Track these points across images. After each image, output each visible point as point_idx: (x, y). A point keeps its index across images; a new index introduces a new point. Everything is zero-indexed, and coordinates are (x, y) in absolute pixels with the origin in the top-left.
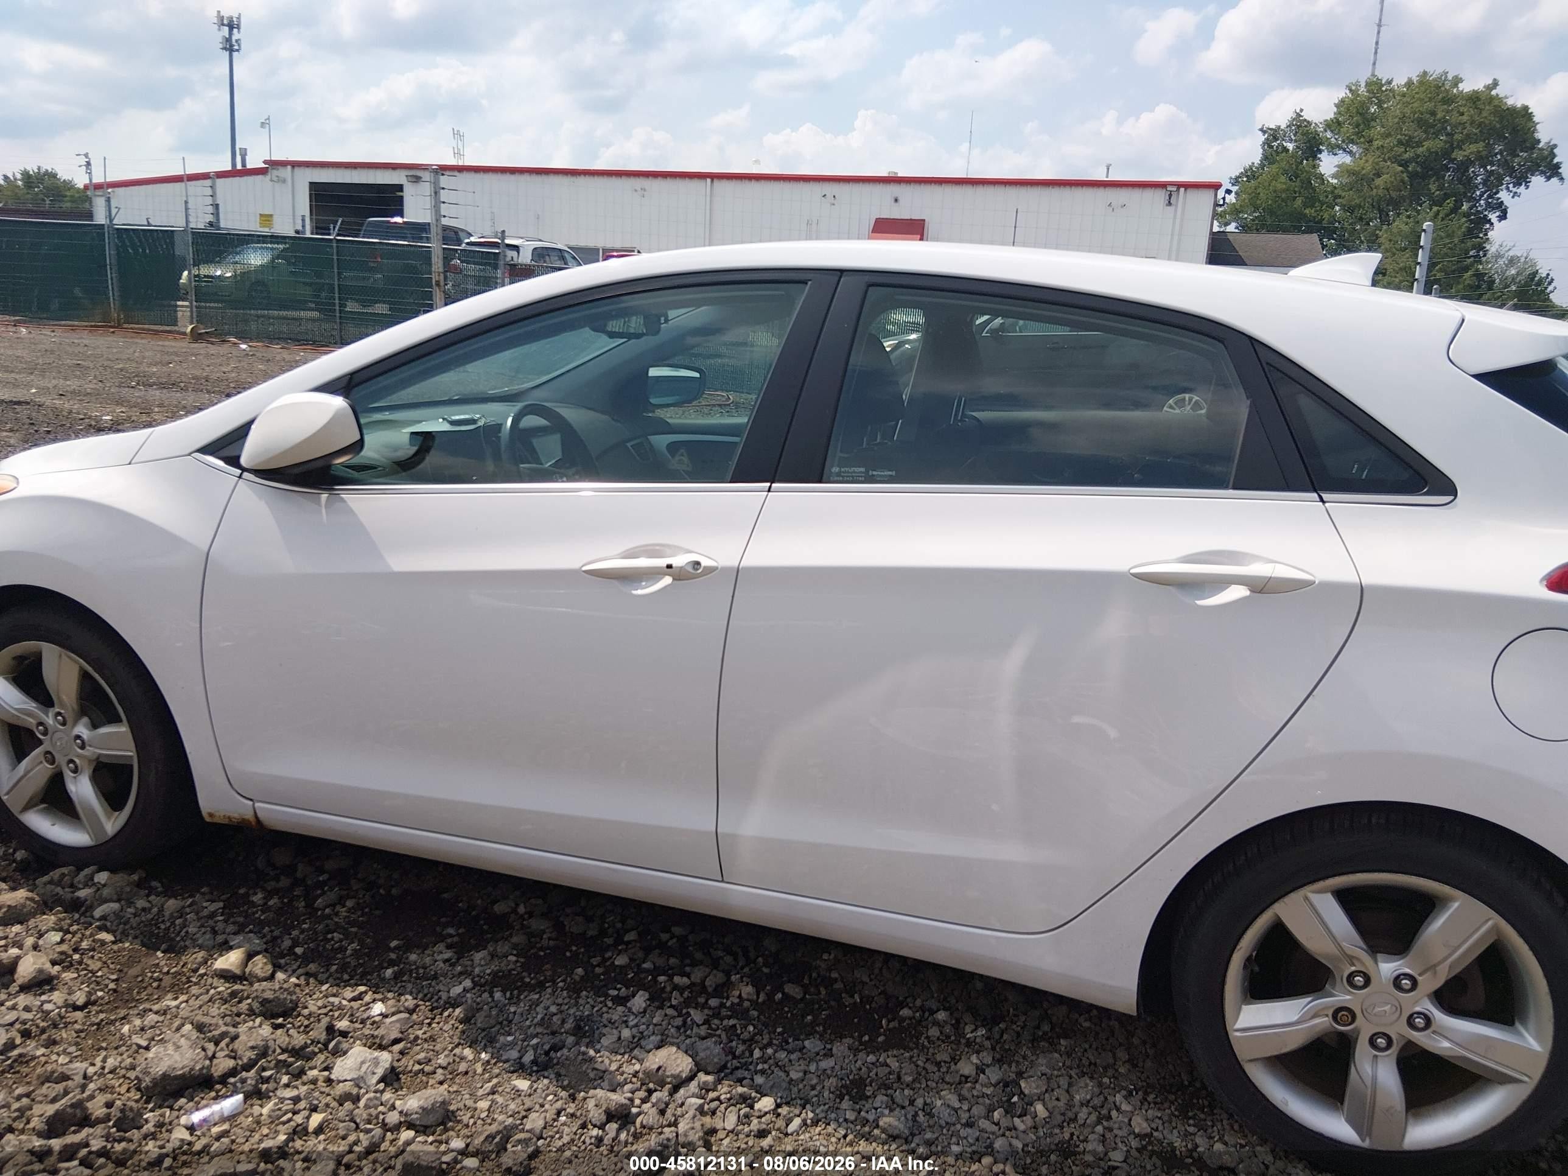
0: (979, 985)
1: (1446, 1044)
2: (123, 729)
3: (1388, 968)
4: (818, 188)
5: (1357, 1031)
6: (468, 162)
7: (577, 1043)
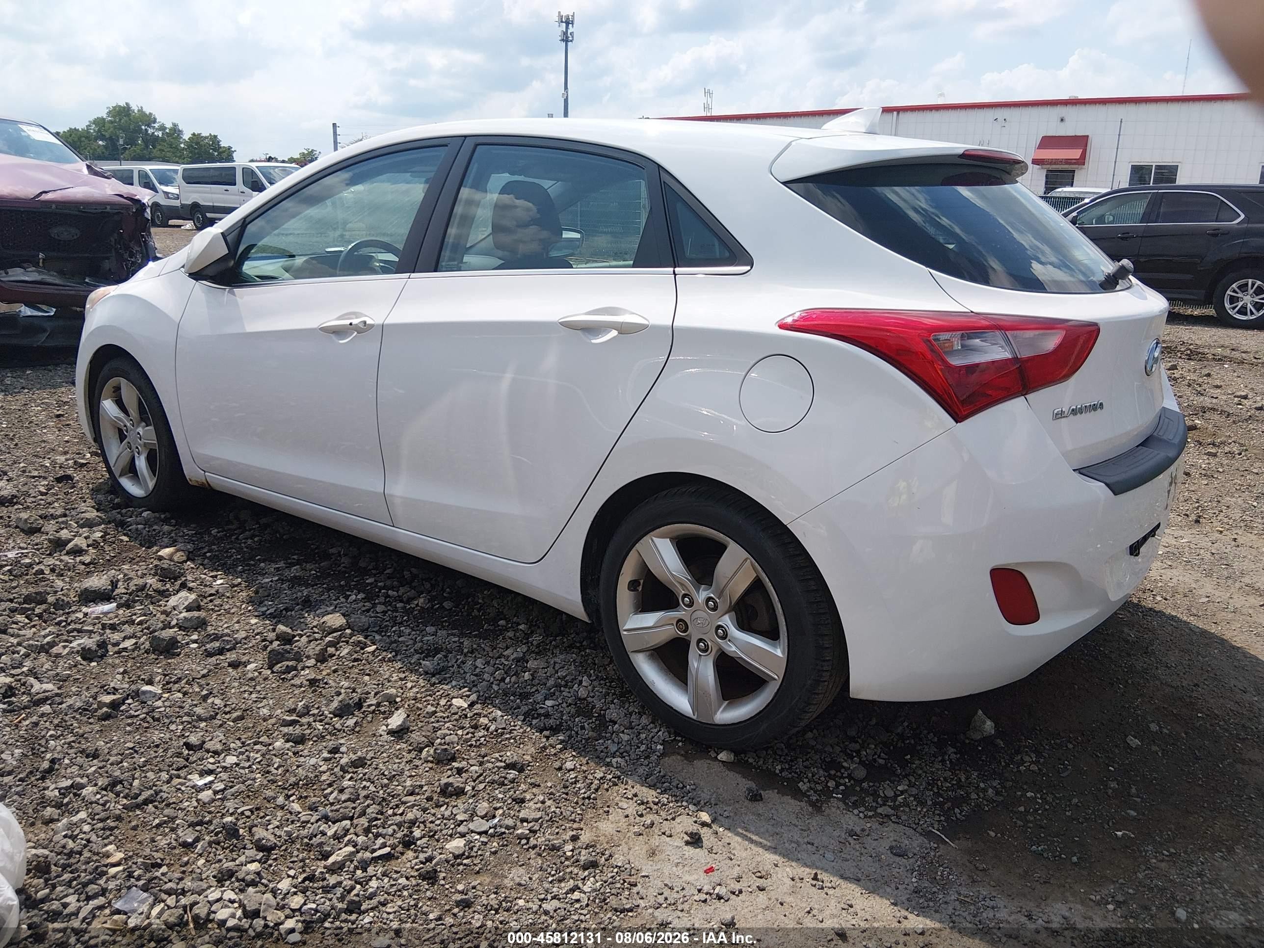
0: (520, 599)
1: (734, 648)
2: (151, 428)
3: (702, 596)
4: (990, 114)
5: (690, 636)
6: (715, 113)
7: (302, 610)
